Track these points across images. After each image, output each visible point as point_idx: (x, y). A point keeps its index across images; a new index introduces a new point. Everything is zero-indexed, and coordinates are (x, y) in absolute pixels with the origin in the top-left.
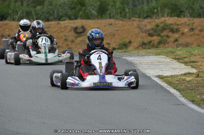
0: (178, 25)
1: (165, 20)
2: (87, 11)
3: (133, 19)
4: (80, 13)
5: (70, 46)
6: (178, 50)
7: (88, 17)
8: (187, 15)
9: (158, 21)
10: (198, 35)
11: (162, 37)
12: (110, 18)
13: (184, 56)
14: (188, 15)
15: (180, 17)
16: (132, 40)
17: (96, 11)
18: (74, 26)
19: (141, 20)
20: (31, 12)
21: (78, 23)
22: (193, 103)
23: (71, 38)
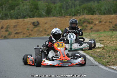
0: (92, 19)
1: (85, 17)
2: (40, 12)
3: (66, 16)
4: (36, 14)
5: (31, 33)
6: (92, 34)
7: (40, 16)
9: (80, 17)
10: (104, 25)
11: (83, 27)
12: (53, 16)
13: (96, 37)
14: (98, 13)
15: (94, 15)
17: (45, 13)
18: (33, 21)
19: (71, 17)
20: (8, 14)
21: (35, 19)
22: (101, 65)
23: (31, 29)
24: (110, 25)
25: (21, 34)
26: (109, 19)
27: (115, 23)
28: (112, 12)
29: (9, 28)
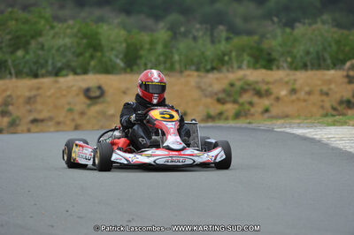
0: (268, 83)
1: (245, 76)
2: (104, 59)
3: (186, 73)
4: (93, 63)
5: (80, 121)
7: (107, 69)
8: (282, 66)
9: (232, 76)
10: (305, 101)
11: (242, 105)
14: (285, 65)
15: (271, 69)
16: (189, 111)
17: (122, 60)
18: (85, 85)
19: (202, 74)
20: (6, 61)
21: (91, 80)
23: (79, 108)
24: (323, 101)
25: (50, 123)
26: (319, 83)
27: (338, 97)
28: (329, 61)
29: (12, 105)
